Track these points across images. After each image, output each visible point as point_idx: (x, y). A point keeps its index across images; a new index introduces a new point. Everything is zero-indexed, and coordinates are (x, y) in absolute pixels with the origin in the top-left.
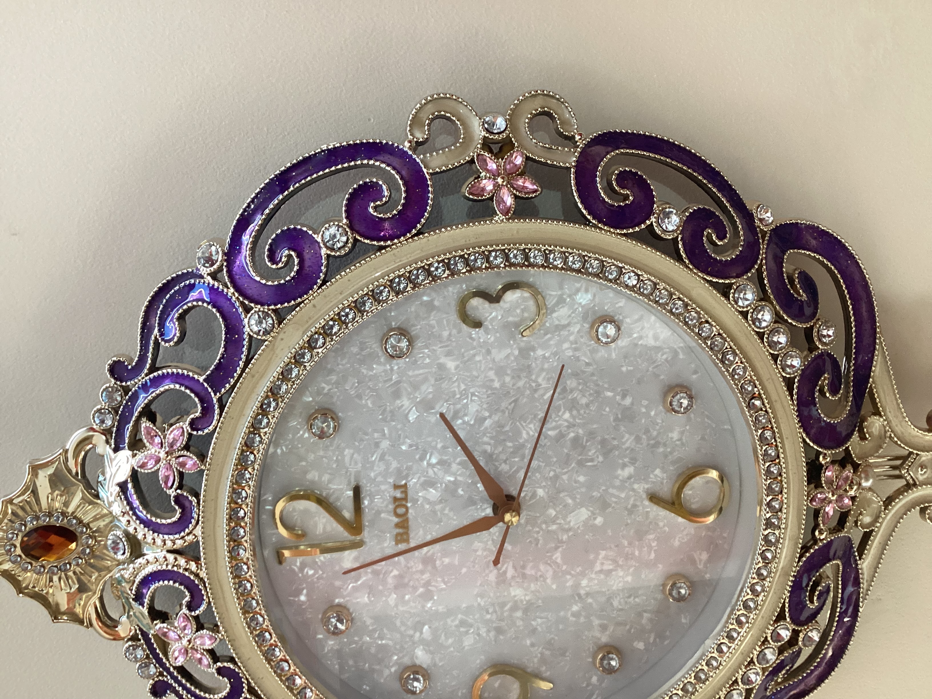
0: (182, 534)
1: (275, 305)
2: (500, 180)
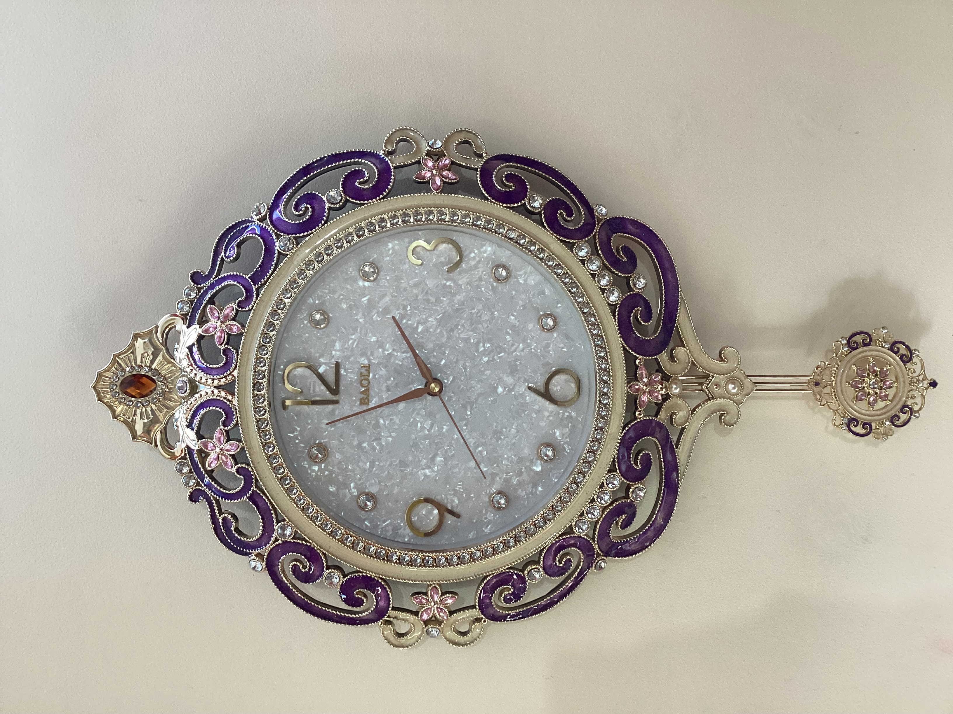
0: (225, 374)
1: (296, 234)
2: (434, 172)
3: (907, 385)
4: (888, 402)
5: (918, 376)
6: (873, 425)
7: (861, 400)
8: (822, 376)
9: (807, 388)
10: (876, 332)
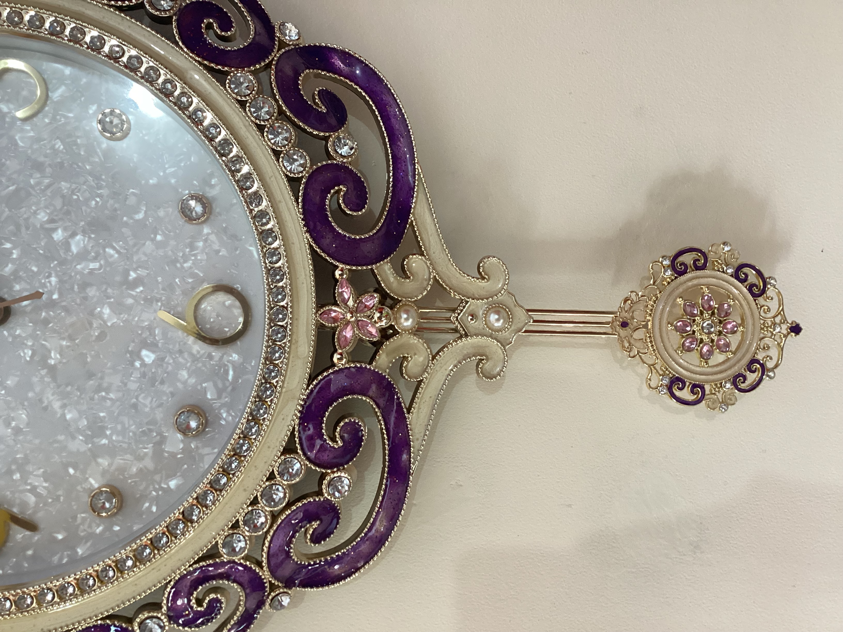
3: (758, 329)
4: (730, 355)
5: (774, 317)
6: (707, 388)
7: (689, 350)
8: (633, 312)
9: (610, 331)
10: (714, 249)
